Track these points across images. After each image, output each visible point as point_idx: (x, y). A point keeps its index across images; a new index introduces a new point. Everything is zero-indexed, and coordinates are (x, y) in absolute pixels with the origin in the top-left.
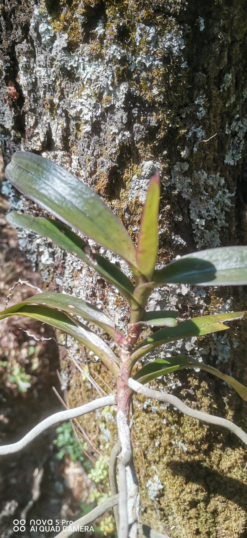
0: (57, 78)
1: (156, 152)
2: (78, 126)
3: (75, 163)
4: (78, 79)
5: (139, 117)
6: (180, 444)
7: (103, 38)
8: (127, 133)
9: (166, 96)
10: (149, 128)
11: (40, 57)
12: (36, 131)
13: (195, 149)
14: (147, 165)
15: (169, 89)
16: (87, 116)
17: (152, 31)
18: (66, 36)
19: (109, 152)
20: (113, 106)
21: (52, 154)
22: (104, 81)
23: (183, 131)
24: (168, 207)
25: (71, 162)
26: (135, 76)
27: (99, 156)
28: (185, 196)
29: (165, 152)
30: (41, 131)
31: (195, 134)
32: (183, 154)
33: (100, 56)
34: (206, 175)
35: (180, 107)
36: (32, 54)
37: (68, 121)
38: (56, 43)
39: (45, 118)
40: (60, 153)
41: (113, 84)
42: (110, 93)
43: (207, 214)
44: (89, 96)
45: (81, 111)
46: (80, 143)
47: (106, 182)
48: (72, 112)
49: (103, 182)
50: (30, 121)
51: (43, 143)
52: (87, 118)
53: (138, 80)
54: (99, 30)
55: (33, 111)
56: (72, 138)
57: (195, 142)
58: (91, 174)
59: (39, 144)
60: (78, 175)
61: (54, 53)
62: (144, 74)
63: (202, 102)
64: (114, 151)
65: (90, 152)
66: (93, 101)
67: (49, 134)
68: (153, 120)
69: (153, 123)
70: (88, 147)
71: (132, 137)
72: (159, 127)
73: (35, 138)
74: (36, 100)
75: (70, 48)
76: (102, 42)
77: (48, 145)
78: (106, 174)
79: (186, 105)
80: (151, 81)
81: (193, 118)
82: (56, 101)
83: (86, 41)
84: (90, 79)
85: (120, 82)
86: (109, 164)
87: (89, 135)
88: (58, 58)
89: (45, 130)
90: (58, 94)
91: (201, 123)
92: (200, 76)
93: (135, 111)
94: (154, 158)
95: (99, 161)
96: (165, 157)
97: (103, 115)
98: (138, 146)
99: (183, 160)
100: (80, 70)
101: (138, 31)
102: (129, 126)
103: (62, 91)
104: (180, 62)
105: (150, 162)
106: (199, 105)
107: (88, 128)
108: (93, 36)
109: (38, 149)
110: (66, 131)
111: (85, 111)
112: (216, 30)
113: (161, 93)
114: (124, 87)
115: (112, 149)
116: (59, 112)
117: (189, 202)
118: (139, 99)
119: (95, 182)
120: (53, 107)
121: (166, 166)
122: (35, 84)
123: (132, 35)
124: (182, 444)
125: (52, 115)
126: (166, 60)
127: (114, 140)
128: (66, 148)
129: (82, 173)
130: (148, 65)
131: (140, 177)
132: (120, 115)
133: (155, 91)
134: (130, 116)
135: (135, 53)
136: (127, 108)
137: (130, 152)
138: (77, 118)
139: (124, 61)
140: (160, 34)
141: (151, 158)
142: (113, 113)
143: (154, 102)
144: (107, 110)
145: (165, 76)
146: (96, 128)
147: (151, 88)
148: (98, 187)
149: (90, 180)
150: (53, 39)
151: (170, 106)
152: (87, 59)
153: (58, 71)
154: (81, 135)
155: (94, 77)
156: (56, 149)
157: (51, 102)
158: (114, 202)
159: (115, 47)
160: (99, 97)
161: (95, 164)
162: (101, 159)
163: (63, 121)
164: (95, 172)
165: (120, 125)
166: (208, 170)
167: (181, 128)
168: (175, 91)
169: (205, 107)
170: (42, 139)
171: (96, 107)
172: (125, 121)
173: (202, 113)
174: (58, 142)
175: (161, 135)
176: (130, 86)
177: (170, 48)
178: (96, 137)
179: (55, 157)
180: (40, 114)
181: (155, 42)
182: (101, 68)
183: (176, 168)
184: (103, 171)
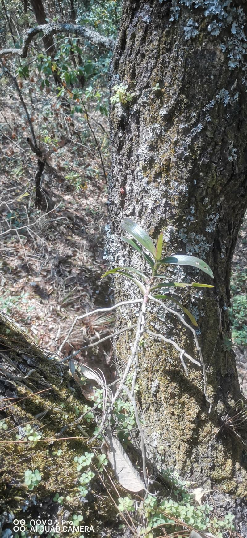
0: (141, 191)
1: (174, 223)
2: (146, 209)
3: (142, 223)
4: (149, 193)
5: (169, 210)
6: (170, 360)
7: (159, 183)
8: (164, 215)
9: (179, 205)
10: (172, 214)
11: (136, 183)
12: (129, 207)
13: (189, 224)
14: (169, 228)
15: (180, 202)
16: (150, 206)
17: (177, 183)
18: (147, 179)
19: (156, 221)
20: (160, 205)
21: (134, 217)
22: (157, 197)
23: (184, 217)
24: (176, 245)
25: (141, 222)
26: (169, 196)
27: (152, 221)
28: (184, 241)
29: (177, 224)
30: (131, 208)
31: (190, 219)
32: (184, 225)
33: (158, 188)
34: (195, 234)
35: (184, 209)
36: (133, 180)
37: (142, 207)
38: (143, 180)
39: (134, 203)
40: (137, 218)
41: (161, 198)
42: (159, 201)
43: (194, 251)
44: (152, 200)
45: (148, 205)
46: (146, 215)
47: (153, 231)
48: (145, 204)
49: (152, 231)
50: (127, 203)
51: (131, 212)
52: (150, 207)
53: (170, 198)
54: (159, 180)
55: (130, 200)
56: (143, 213)
57: (189, 222)
58: (148, 228)
59: (129, 212)
60: (143, 227)
61: (141, 183)
62: (172, 196)
63: (193, 208)
64: (158, 220)
65: (149, 219)
66: (153, 202)
67: (134, 210)
68: (174, 212)
69: (174, 213)
70: (149, 218)
71: (165, 217)
72: (176, 214)
73: (128, 210)
74: (131, 196)
75: (148, 183)
76: (159, 184)
77: (133, 213)
78: (154, 229)
79: (187, 208)
80: (175, 199)
81: (189, 213)
82: (139, 199)
83: (154, 182)
84: (153, 195)
85: (163, 198)
86: (155, 225)
87: (150, 213)
88: (143, 185)
89: (133, 208)
90: (141, 197)
91: (193, 215)
92: (193, 199)
93: (167, 208)
94: (173, 226)
95: (152, 223)
96: (177, 226)
97: (156, 207)
98: (167, 220)
99: (184, 228)
100: (150, 190)
101: (172, 183)
102: (165, 213)
103: (142, 196)
104: (186, 194)
105: (171, 227)
106: (192, 209)
107: (150, 211)
108: (157, 181)
109: (128, 214)
110: (141, 210)
111: (150, 205)
112: (200, 184)
113: (177, 203)
114: (164, 200)
115: (157, 220)
116: (140, 203)
117: (186, 244)
118: (170, 204)
119: (149, 231)
120: (137, 201)
121: (177, 229)
122: (132, 190)
123: (170, 183)
124: (171, 360)
125: (137, 203)
126: (180, 193)
127: (158, 217)
128: (140, 216)
129: (145, 227)
130: (174, 194)
131: (166, 232)
132: (162, 209)
133: (176, 202)
134: (165, 209)
135: (170, 189)
136: (165, 207)
137: (164, 222)
138: (146, 206)
139: (166, 191)
140: (180, 184)
141: (171, 225)
142: (160, 207)
143: (175, 205)
144: (157, 206)
145: (180, 198)
146: (153, 211)
147: (174, 201)
148: (150, 233)
149: (147, 230)
150: (142, 178)
151: (180, 208)
152: (153, 188)
153: (142, 189)
154: (147, 212)
155: (154, 194)
156: (136, 216)
157: (137, 199)
158: (155, 240)
159: (163, 186)
160: (156, 201)
161: (150, 224)
162: (153, 223)
163: (140, 206)
164: (150, 227)
165: (161, 212)
166: (197, 233)
167: (184, 216)
168: (183, 203)
169: (194, 210)
170: (131, 211)
171: (154, 204)
172: (163, 211)
173: (193, 211)
174: (137, 214)
175: (176, 217)
176: (167, 199)
177: (182, 189)
178: (152, 215)
179: (135, 219)
180: (132, 202)
181: (177, 187)
182: (158, 192)
183: (182, 230)
184: (153, 227)
